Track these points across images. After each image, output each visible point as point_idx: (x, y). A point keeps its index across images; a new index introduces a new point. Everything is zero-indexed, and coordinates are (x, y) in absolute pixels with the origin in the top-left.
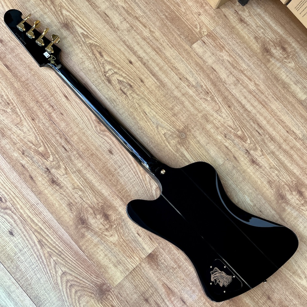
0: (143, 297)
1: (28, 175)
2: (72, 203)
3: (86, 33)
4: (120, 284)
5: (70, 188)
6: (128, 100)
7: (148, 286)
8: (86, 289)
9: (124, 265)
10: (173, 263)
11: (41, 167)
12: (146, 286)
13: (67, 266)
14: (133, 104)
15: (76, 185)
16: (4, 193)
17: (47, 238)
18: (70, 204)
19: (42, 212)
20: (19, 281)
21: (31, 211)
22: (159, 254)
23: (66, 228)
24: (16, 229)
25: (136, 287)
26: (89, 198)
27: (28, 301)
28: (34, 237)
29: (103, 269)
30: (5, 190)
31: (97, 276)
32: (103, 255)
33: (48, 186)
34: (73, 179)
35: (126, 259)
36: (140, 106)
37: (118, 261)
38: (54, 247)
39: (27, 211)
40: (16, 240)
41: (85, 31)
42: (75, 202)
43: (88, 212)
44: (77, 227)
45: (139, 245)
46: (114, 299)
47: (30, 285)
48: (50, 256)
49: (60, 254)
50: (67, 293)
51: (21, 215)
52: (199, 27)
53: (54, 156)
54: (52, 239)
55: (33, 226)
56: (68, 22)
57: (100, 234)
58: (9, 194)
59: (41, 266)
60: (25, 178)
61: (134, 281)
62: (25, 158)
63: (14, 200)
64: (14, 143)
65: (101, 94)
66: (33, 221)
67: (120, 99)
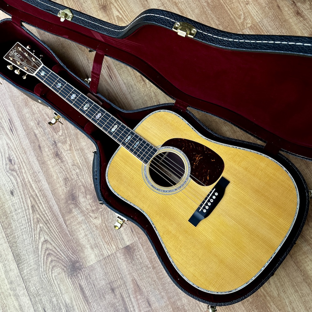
0: (110, 286)
1: (37, 144)
2: (68, 178)
3: (120, 16)
4: (92, 266)
5: (70, 164)
6: (145, 88)
7: (118, 276)
8: (61, 261)
9: (100, 249)
10: (148, 261)
11: (50, 140)
12: (116, 276)
13: (50, 235)
14: (149, 92)
15: (75, 162)
16: (15, 156)
17: (39, 205)
18: (66, 179)
19: (41, 180)
20: (8, 237)
21: (32, 177)
22: (136, 248)
23: (58, 201)
24: (16, 190)
25: (106, 274)
26: (85, 177)
27: (10, 257)
28: (29, 201)
29: (80, 248)
30: (16, 154)
31: (74, 252)
32: (83, 235)
33: (52, 157)
34: (74, 156)
35: (104, 245)
36: (156, 96)
37: (96, 244)
38: (43, 215)
39: (29, 177)
40: (14, 199)
41: (120, 13)
42: (71, 178)
43: (80, 190)
44: (67, 202)
45: (119, 235)
46: (83, 279)
47: (15, 242)
48: (38, 221)
49: (46, 223)
50: (44, 259)
51: (24, 179)
52: (242, 17)
53: (63, 131)
54: (43, 207)
55: (31, 191)
56: (106, 4)
57: (86, 213)
58: (19, 159)
59: (28, 228)
60: (34, 147)
61: (106, 267)
62: (39, 128)
63: (21, 164)
64: (33, 113)
65: (120, 78)
66: (32, 186)
67: (138, 85)
